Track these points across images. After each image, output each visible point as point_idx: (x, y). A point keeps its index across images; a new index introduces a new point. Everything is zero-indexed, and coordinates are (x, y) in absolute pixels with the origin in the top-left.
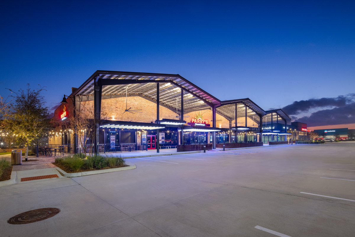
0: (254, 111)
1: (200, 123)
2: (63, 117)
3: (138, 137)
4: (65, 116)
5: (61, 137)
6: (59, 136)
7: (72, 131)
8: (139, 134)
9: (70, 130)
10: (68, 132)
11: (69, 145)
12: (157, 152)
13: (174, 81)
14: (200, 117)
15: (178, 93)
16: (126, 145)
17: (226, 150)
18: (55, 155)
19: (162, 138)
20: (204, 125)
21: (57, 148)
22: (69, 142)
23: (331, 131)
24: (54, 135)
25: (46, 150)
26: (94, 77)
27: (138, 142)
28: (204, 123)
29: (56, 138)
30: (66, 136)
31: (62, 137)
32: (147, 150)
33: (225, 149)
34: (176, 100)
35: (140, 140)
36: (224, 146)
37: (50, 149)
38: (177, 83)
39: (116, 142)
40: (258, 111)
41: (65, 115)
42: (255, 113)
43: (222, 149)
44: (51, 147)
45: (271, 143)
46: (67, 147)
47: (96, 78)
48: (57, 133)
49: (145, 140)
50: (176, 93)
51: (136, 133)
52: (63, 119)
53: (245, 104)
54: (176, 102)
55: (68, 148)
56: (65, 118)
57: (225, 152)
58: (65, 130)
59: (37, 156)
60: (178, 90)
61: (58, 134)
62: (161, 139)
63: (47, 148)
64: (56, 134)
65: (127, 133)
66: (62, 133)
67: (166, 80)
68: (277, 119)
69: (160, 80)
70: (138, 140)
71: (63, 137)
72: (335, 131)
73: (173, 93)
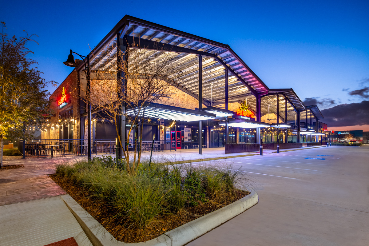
0: (293, 105)
1: (245, 116)
2: (62, 103)
3: (161, 132)
4: (65, 102)
5: (58, 130)
6: (55, 129)
7: (76, 121)
8: (163, 129)
9: (72, 120)
10: (70, 123)
11: (71, 141)
12: (199, 154)
13: (218, 56)
14: (245, 108)
15: (216, 76)
16: (147, 143)
17: (281, 152)
18: (52, 156)
19: (189, 135)
20: (249, 119)
21: (53, 145)
22: (71, 137)
23: (345, 133)
24: (49, 128)
25: (38, 147)
26: (117, 30)
27: (161, 139)
28: (249, 116)
29: (51, 132)
30: (66, 129)
31: (60, 131)
32: (176, 151)
33: (280, 150)
34: (210, 86)
35: (163, 137)
36: (279, 146)
37: (43, 146)
38: (222, 59)
39: (134, 139)
40: (296, 106)
41: (65, 100)
42: (293, 108)
43: (276, 151)
44: (45, 143)
45: (308, 145)
46: (67, 144)
47: (120, 32)
48: (53, 125)
49: (169, 137)
50: (213, 76)
51: (158, 127)
52: (61, 106)
53: (285, 96)
54: (210, 89)
55: (69, 145)
56: (64, 104)
57: (280, 154)
58: (66, 120)
59: (24, 157)
60: (221, 69)
61: (55, 126)
62: (187, 136)
63: (39, 145)
64: (52, 127)
65: (148, 127)
66: (60, 125)
67: (210, 52)
68: (311, 117)
69: (202, 52)
70: (161, 136)
71: (62, 130)
72: (349, 133)
73: (208, 76)
